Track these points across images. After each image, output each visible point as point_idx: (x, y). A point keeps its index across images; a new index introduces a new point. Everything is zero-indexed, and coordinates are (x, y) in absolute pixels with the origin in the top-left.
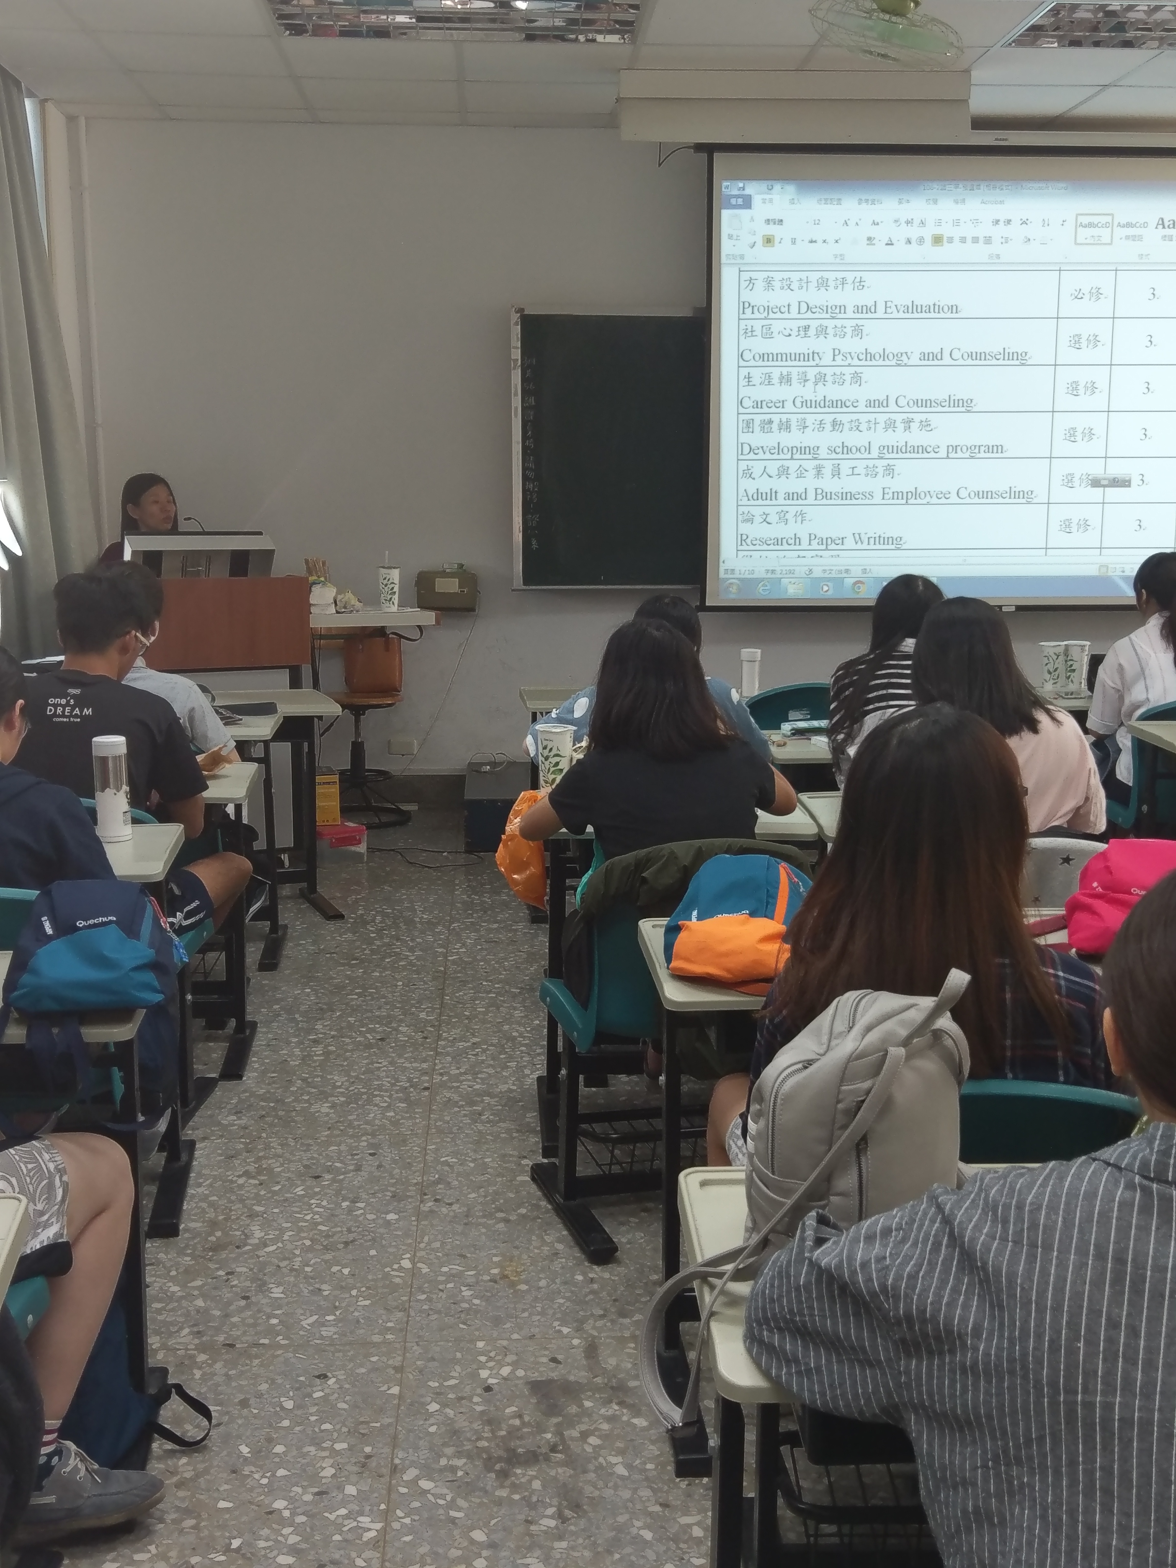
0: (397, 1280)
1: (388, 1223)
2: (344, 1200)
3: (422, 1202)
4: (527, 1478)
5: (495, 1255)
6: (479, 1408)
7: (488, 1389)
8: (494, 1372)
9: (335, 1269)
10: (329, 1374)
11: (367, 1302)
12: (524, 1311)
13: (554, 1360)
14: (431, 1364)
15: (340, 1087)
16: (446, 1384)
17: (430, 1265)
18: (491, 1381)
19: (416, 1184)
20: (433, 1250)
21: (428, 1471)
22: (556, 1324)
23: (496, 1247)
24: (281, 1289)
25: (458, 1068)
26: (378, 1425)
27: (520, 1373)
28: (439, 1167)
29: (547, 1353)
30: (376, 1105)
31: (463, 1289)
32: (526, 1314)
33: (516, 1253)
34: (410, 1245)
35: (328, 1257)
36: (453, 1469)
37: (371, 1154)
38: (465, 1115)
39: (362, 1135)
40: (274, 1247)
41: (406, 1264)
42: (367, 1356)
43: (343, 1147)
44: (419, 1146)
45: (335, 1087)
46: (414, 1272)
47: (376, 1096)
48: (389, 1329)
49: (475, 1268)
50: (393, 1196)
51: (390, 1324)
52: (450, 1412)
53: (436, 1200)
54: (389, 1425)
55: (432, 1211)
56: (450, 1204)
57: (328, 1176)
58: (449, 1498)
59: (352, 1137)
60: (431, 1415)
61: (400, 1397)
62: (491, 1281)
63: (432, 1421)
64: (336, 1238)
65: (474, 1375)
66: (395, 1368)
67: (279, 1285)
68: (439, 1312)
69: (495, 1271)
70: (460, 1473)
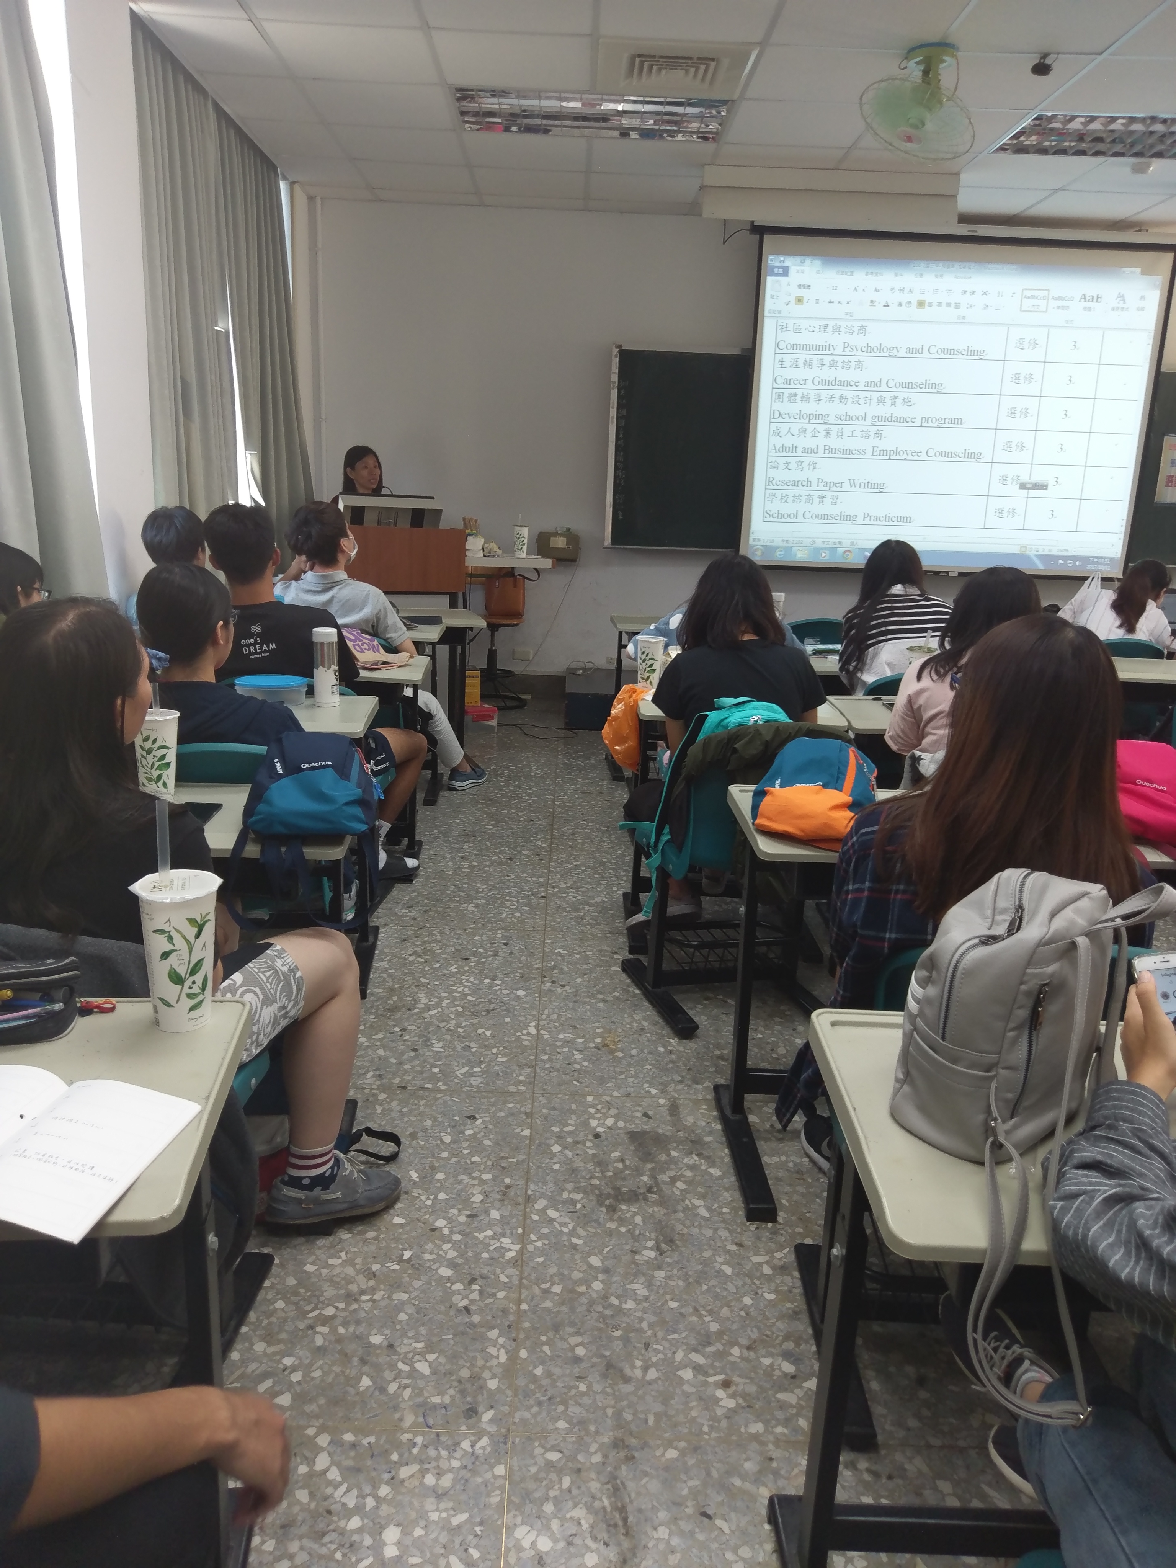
0: (526, 1043)
1: (518, 997)
2: (486, 978)
3: (542, 982)
4: (631, 1213)
5: (598, 1028)
6: (591, 1152)
7: (597, 1136)
8: (602, 1122)
9: (480, 1031)
10: (477, 1116)
11: (505, 1059)
12: (621, 1073)
13: (645, 1115)
14: (552, 1113)
15: (481, 892)
16: (565, 1129)
17: (550, 1032)
18: (599, 1130)
19: (538, 968)
20: (551, 1020)
21: (554, 1203)
22: (646, 1085)
23: (599, 1022)
24: (441, 1044)
25: (565, 883)
26: (515, 1160)
27: (621, 1124)
28: (554, 957)
29: (640, 1109)
30: (507, 907)
31: (575, 1053)
32: (623, 1076)
33: (613, 1026)
34: (534, 1015)
35: (475, 1021)
36: (573, 1202)
37: (505, 944)
38: (571, 919)
39: (498, 929)
40: (436, 1011)
41: (533, 1031)
42: (505, 1103)
43: (484, 938)
44: (539, 939)
45: (478, 892)
46: (538, 1037)
47: (508, 900)
48: (520, 1082)
49: (583, 1037)
50: (521, 977)
51: (521, 1078)
52: (568, 1153)
53: (553, 982)
54: (523, 1161)
55: (550, 990)
56: (563, 986)
57: (473, 959)
58: (571, 1226)
59: (490, 930)
60: (555, 1155)
61: (531, 1138)
62: (595, 1047)
63: (555, 1160)
64: (481, 1006)
65: (586, 1124)
66: (526, 1114)
67: (439, 1041)
68: (558, 1071)
69: (598, 1040)
70: (579, 1206)
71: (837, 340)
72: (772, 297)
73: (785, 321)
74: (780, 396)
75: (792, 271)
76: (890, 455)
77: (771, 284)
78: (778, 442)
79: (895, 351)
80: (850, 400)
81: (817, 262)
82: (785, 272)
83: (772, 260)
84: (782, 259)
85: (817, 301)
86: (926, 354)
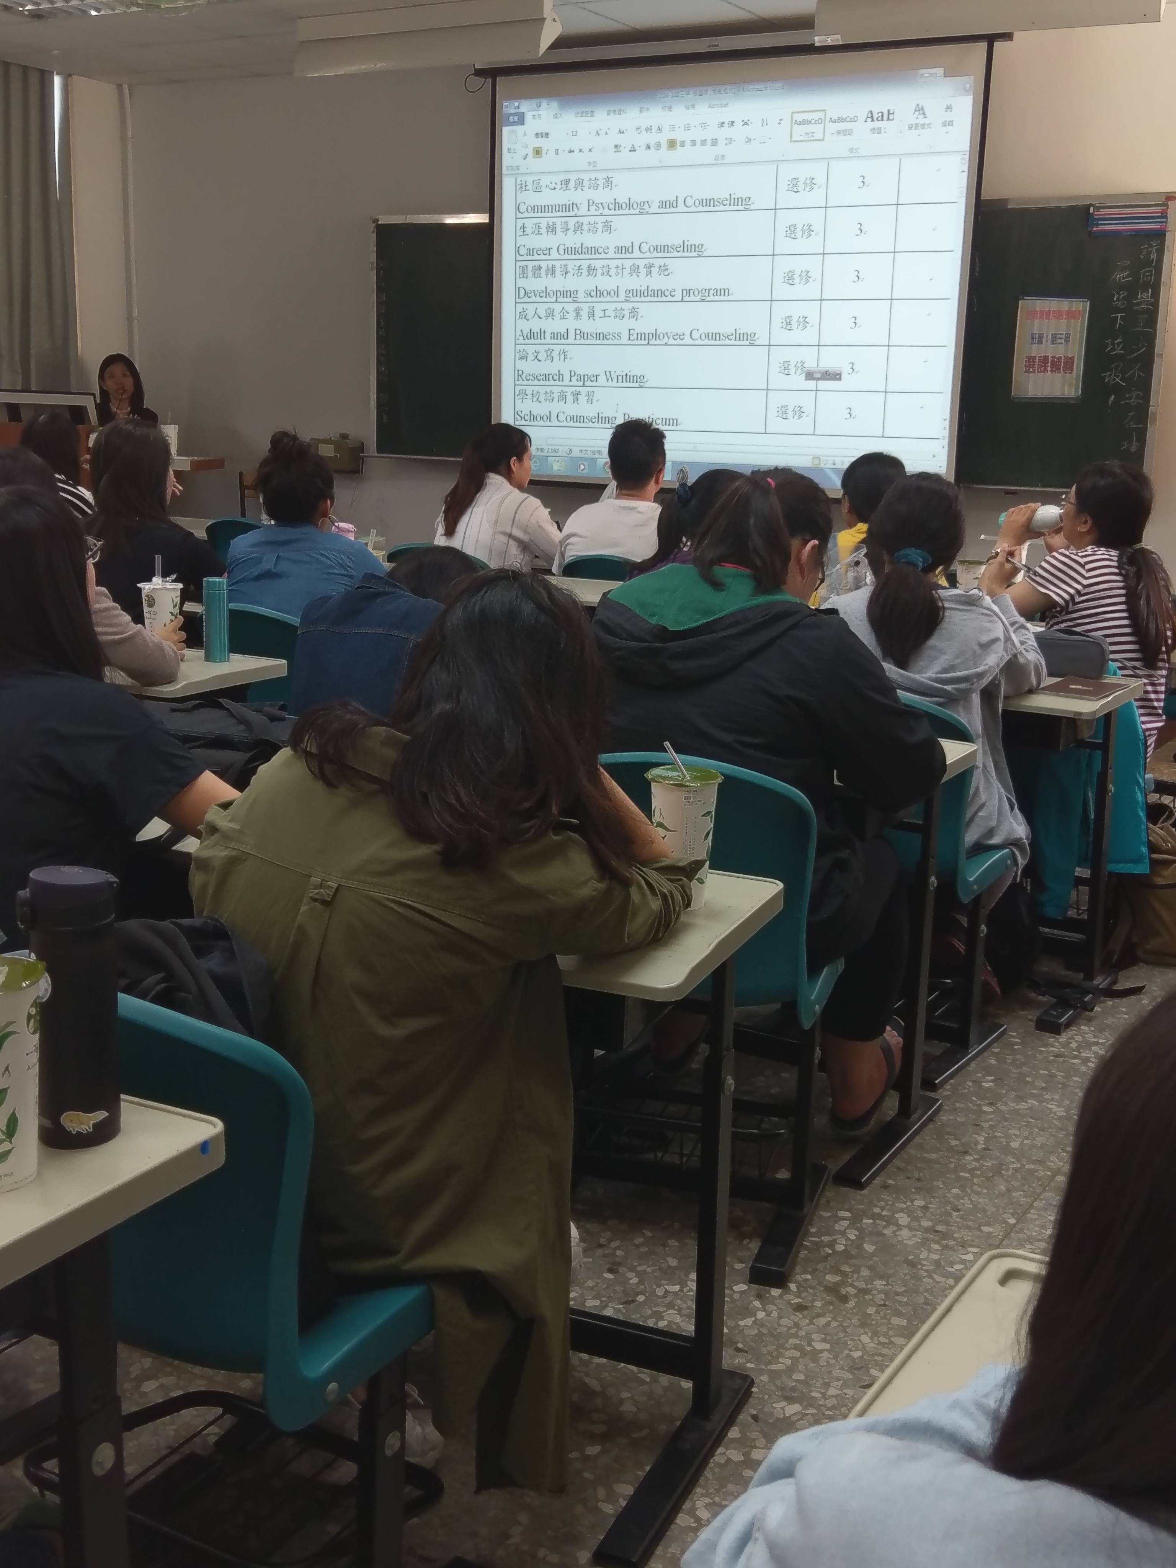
71: (580, 197)
72: (509, 151)
73: (524, 178)
74: (524, 269)
75: (528, 117)
76: (649, 338)
77: (509, 136)
78: (524, 326)
79: (646, 206)
80: (599, 271)
81: (554, 104)
82: (521, 120)
83: (507, 107)
84: (517, 104)
85: (557, 152)
86: (681, 207)
